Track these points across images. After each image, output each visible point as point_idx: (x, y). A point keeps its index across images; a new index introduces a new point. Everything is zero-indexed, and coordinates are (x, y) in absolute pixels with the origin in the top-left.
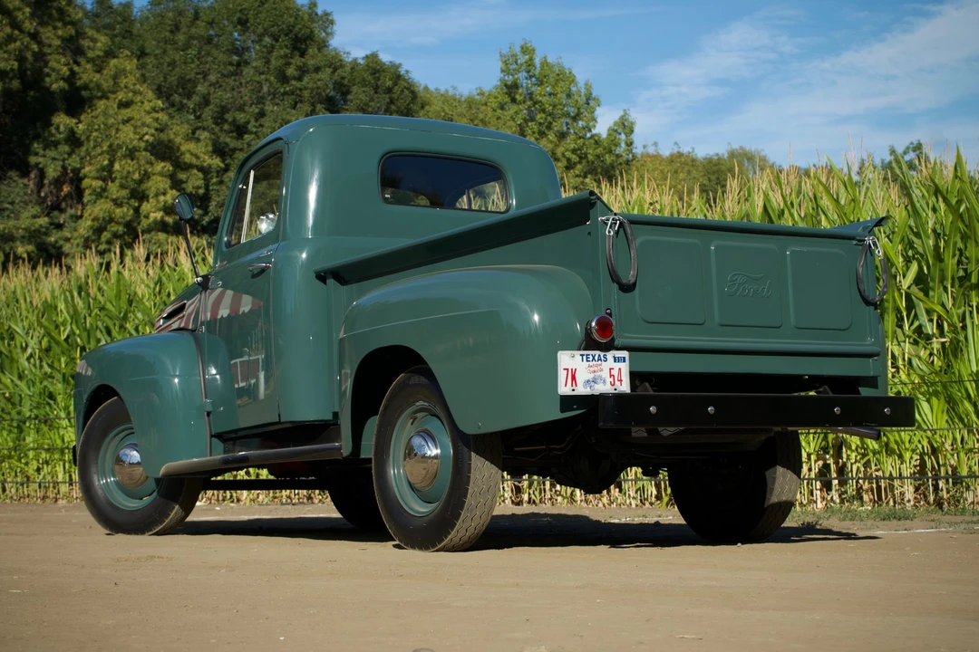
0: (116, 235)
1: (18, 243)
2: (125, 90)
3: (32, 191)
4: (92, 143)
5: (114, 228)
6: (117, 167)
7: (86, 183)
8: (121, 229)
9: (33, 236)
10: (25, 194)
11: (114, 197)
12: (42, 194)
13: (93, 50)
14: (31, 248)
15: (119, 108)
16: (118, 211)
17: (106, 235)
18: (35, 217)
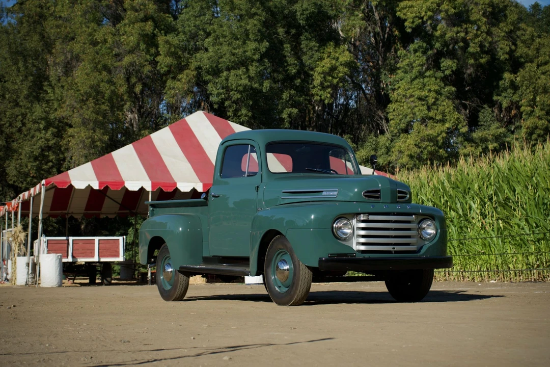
0: (539, 136)
1: (489, 142)
2: (543, 55)
3: (497, 115)
4: (524, 88)
5: (538, 131)
6: (538, 99)
7: (522, 109)
8: (542, 132)
9: (497, 138)
10: (493, 116)
11: (538, 115)
12: (502, 116)
13: (524, 35)
14: (495, 145)
15: (538, 66)
16: (540, 123)
17: (534, 136)
18: (497, 128)
